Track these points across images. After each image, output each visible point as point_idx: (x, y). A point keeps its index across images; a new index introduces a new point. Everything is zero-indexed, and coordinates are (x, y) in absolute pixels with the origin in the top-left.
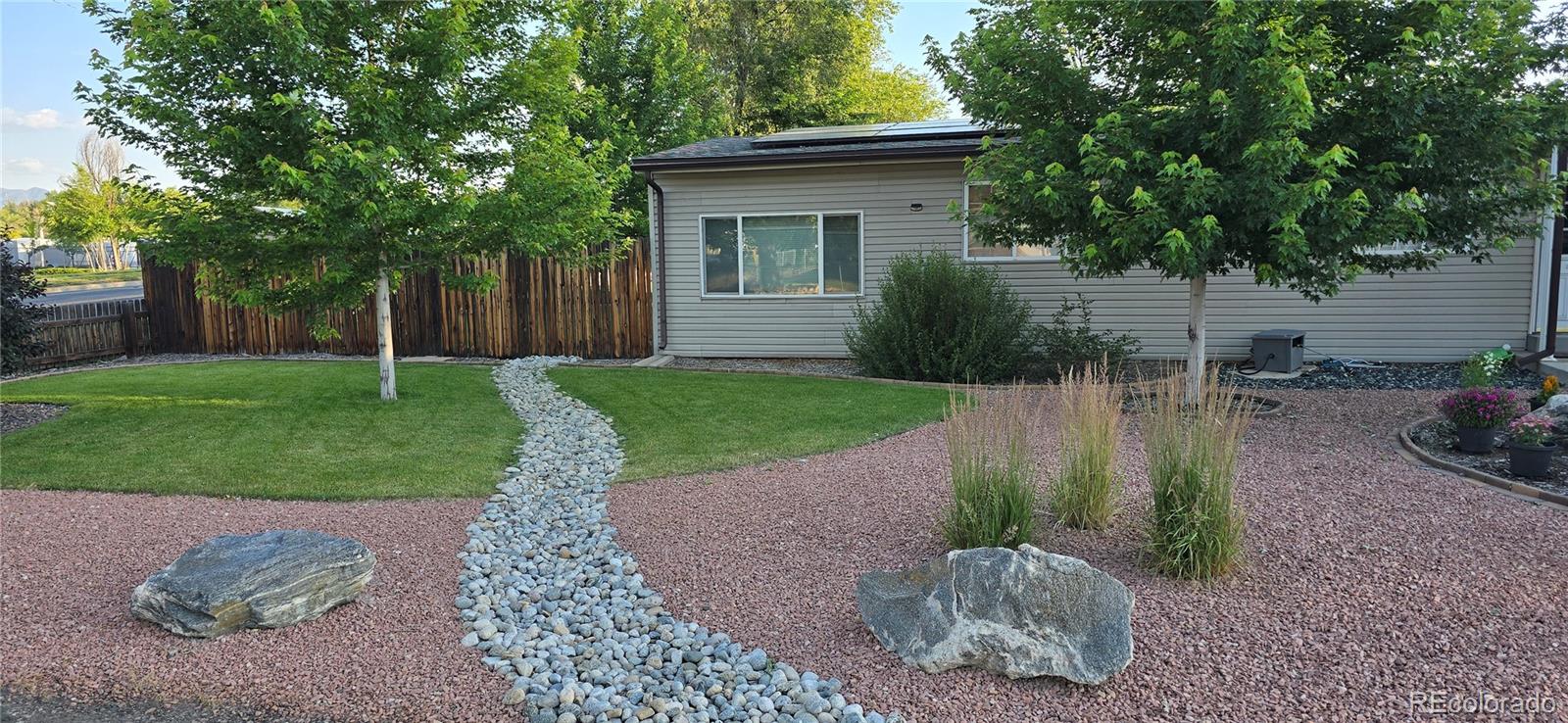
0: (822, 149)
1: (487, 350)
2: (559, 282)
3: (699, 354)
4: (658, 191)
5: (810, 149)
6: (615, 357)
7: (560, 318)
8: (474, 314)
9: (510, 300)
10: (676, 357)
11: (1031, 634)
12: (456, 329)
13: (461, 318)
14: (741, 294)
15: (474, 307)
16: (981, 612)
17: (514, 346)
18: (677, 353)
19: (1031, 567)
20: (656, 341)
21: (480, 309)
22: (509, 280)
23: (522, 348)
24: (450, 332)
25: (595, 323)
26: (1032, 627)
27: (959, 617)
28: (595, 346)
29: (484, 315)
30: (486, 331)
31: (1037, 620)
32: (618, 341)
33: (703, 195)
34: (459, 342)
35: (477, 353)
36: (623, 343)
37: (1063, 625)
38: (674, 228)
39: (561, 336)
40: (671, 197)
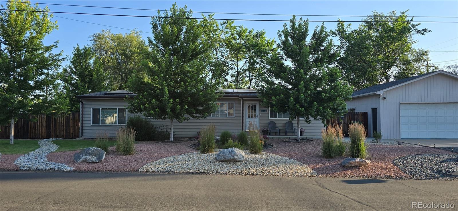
0: (118, 95)
1: (40, 137)
2: (58, 122)
3: (90, 137)
4: (82, 103)
5: (115, 95)
6: (70, 138)
7: (58, 130)
8: (37, 129)
9: (46, 126)
10: (85, 138)
11: (91, 157)
12: (32, 133)
13: (34, 130)
14: (100, 124)
15: (37, 128)
16: (86, 155)
17: (46, 136)
18: (85, 137)
19: (92, 149)
20: (80, 135)
21: (39, 128)
22: (46, 122)
23: (48, 137)
24: (31, 134)
25: (66, 131)
26: (91, 156)
27: (83, 156)
28: (66, 136)
29: (40, 129)
30: (40, 133)
31: (92, 155)
32: (71, 135)
33: (92, 104)
34: (33, 135)
35: (37, 138)
36: (73, 135)
37: (95, 156)
38: (86, 111)
39: (58, 134)
40: (85, 104)
